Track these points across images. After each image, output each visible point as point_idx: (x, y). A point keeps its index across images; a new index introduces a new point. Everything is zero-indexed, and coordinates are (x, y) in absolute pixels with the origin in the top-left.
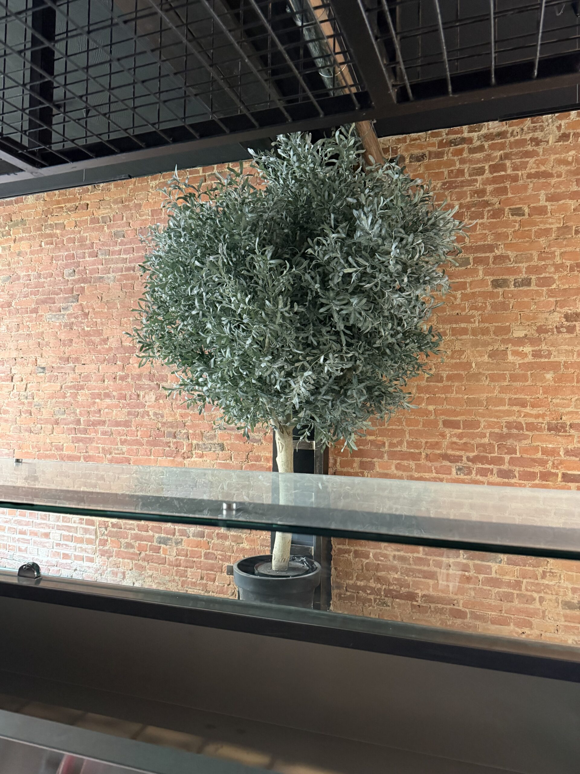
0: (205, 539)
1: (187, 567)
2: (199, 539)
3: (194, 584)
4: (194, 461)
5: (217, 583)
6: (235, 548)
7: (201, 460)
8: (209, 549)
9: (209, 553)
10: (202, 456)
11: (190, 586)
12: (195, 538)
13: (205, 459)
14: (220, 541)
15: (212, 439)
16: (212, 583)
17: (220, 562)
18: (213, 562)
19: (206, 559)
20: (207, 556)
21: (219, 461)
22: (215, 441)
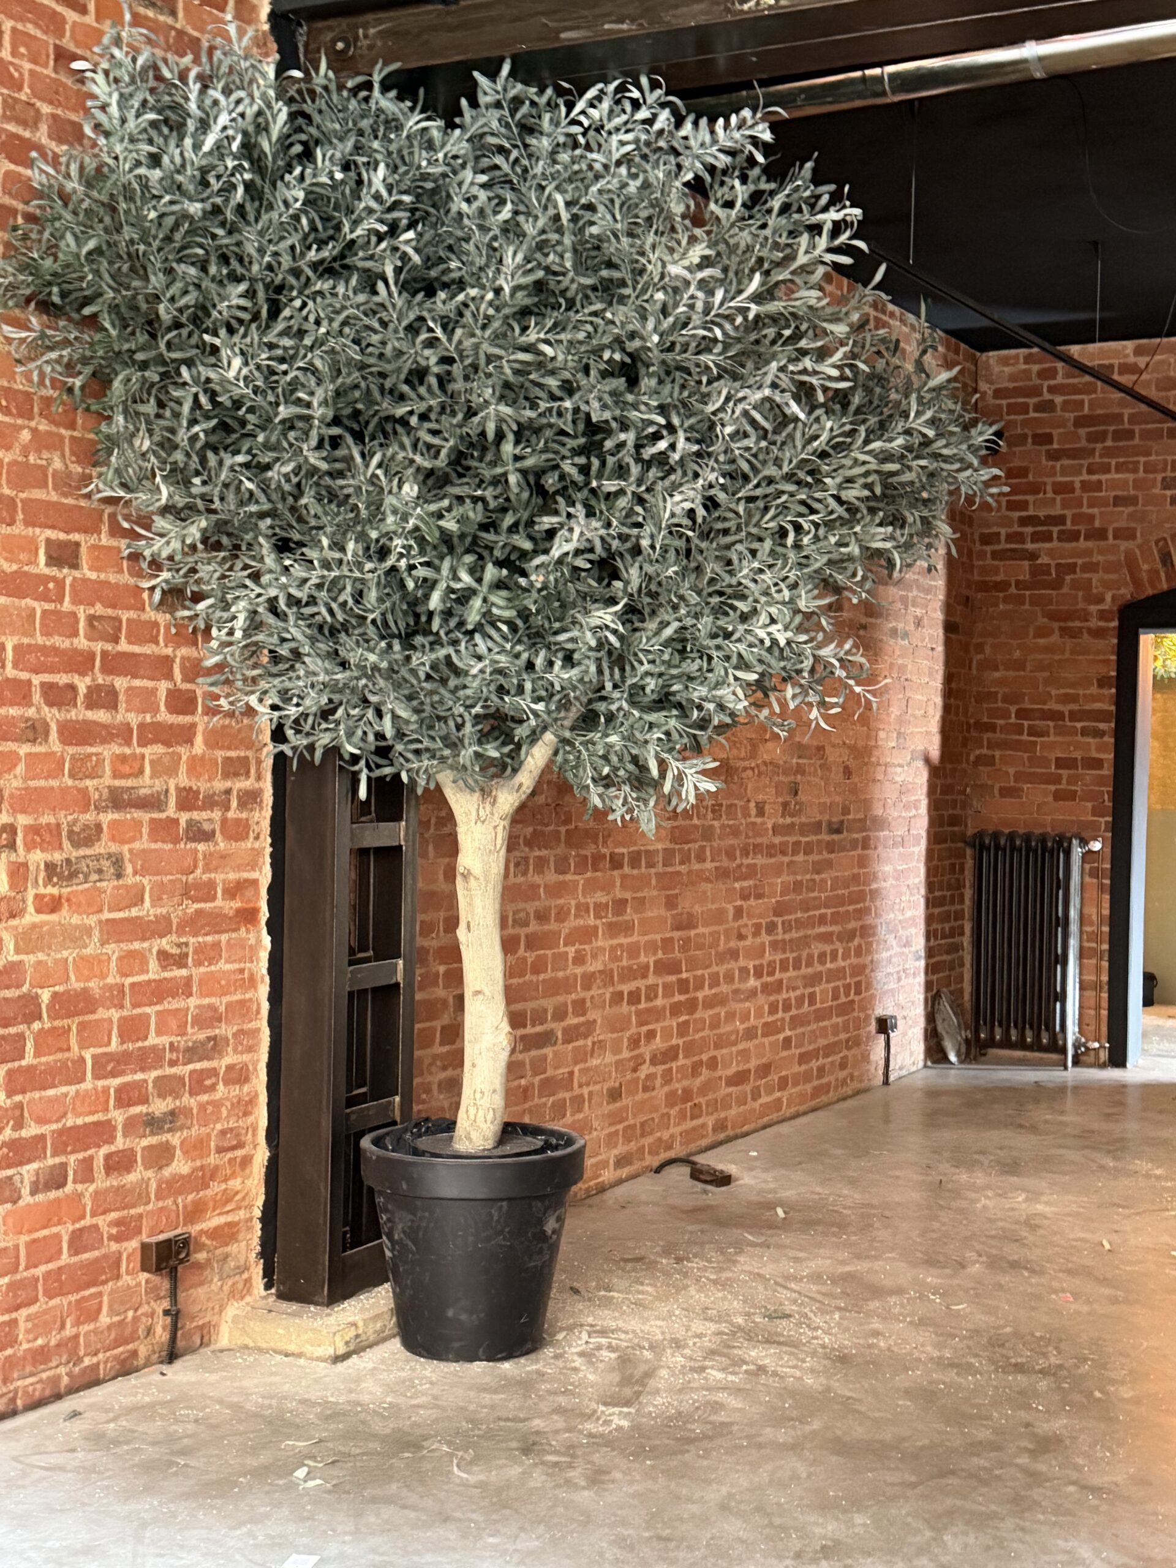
0: (70, 1187)
1: (17, 1308)
2: (53, 1194)
3: (41, 1356)
4: (34, 926)
5: (105, 1319)
6: (153, 1185)
7: (53, 918)
8: (83, 1217)
9: (81, 1230)
10: (53, 905)
11: (29, 1369)
12: (40, 1198)
13: (65, 911)
14: (113, 1181)
15: (88, 842)
16: (92, 1326)
17: (114, 1246)
18: (96, 1253)
19: (76, 1253)
20: (78, 1243)
21: (106, 915)
22: (99, 848)
